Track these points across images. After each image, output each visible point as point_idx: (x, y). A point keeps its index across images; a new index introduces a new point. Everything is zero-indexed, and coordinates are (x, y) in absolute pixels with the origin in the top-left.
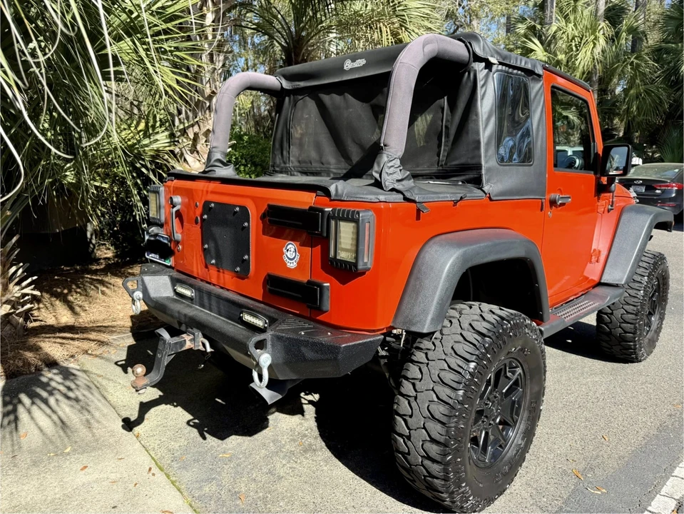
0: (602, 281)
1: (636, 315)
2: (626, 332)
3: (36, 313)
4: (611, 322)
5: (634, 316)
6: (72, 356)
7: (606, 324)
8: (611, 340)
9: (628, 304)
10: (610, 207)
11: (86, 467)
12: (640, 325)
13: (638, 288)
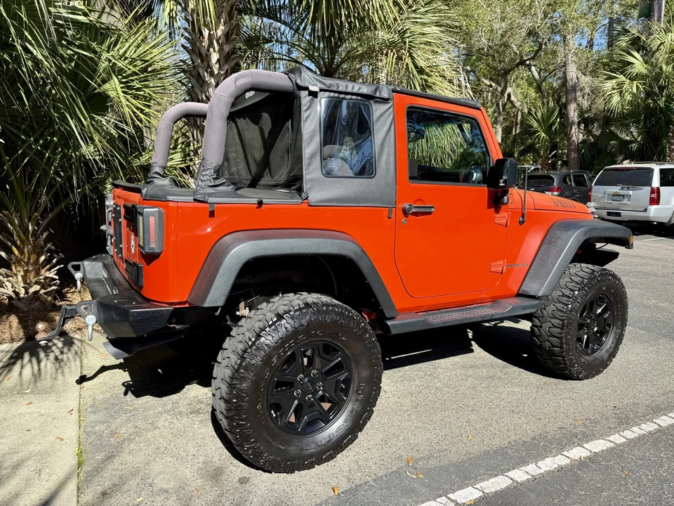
0: (520, 292)
1: (562, 329)
2: (554, 346)
3: (69, 295)
4: (540, 336)
5: (559, 330)
6: (79, 329)
7: (536, 337)
8: (543, 354)
9: (556, 318)
10: (521, 219)
11: (30, 403)
12: (566, 339)
13: (565, 302)
